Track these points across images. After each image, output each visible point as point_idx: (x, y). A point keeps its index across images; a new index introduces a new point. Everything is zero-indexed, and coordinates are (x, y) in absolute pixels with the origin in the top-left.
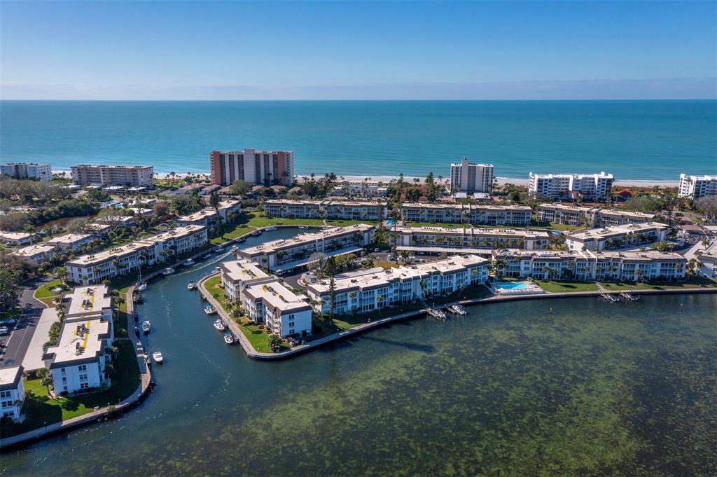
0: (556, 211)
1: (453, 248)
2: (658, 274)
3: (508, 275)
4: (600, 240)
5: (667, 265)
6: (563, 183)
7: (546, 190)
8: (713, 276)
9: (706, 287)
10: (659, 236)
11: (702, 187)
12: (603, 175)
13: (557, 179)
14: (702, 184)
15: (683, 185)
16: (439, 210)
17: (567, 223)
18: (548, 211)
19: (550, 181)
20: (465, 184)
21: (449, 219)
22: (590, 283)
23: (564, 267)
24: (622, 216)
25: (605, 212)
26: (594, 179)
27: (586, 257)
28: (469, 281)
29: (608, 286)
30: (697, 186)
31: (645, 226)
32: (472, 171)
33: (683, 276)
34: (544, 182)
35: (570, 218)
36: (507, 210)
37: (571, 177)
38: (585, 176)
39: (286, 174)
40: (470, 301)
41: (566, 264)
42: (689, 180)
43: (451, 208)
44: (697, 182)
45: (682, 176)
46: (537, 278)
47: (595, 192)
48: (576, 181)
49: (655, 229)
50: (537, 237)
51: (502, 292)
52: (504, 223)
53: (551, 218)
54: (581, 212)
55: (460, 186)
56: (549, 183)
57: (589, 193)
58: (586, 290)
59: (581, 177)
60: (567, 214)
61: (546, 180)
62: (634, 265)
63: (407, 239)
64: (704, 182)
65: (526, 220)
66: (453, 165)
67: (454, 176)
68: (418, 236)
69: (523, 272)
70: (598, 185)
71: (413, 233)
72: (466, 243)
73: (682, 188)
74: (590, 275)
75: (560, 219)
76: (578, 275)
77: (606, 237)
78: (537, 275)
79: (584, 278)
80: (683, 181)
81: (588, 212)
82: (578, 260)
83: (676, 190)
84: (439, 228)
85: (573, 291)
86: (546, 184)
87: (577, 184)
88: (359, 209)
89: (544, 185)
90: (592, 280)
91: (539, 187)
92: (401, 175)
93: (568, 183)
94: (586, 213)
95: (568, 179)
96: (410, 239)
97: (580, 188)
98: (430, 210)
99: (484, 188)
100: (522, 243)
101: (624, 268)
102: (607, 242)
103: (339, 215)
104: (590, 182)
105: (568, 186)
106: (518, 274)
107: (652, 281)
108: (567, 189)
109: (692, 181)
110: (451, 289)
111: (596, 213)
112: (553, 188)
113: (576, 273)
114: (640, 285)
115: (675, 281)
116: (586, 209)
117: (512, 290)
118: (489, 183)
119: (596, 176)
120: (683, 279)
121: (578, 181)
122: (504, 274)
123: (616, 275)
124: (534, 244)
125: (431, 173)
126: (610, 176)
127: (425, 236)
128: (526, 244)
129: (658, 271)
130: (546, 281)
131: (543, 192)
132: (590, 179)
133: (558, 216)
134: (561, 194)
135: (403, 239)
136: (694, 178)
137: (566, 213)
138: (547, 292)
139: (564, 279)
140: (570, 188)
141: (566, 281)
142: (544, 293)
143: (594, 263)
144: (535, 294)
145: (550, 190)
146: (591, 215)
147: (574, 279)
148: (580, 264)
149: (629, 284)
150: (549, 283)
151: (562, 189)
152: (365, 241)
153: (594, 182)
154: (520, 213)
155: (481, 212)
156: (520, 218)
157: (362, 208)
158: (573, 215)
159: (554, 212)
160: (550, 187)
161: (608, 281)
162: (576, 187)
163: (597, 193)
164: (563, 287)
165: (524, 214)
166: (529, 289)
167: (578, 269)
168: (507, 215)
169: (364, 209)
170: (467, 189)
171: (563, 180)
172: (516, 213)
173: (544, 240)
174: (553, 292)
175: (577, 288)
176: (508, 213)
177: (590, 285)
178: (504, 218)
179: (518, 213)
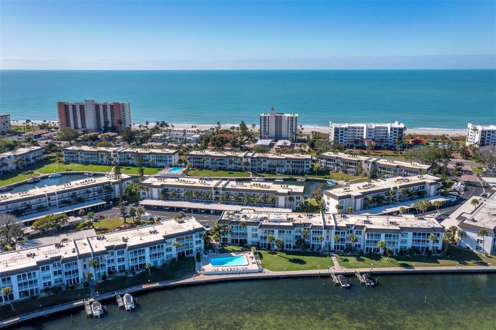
0: (336, 160)
1: (202, 202)
2: (409, 244)
3: (234, 242)
4: (356, 197)
5: (420, 234)
6: (359, 131)
7: (342, 138)
8: (477, 249)
9: (466, 264)
10: (428, 191)
11: (487, 136)
12: (396, 125)
13: (353, 127)
14: (487, 133)
15: (470, 134)
16: (221, 159)
17: (346, 172)
18: (329, 160)
19: (346, 129)
20: (272, 131)
21: (233, 166)
22: (325, 256)
23: (298, 234)
24: (398, 167)
25: (383, 162)
26: (387, 128)
27: (322, 225)
29: (346, 260)
30: (482, 135)
31: (414, 179)
32: (279, 120)
33: (440, 248)
34: (340, 131)
35: (348, 167)
36: (286, 159)
37: (365, 126)
38: (379, 125)
39: (120, 122)
40: (157, 284)
41: (299, 231)
42: (475, 130)
44: (483, 131)
45: (470, 125)
46: (262, 248)
47: (388, 140)
48: (369, 130)
49: (424, 183)
50: (290, 193)
51: (209, 270)
52: (283, 171)
53: (332, 166)
55: (268, 134)
56: (345, 132)
57: (382, 141)
58: (316, 268)
59: (374, 126)
60: (346, 163)
61: (342, 129)
62: (379, 235)
63: (155, 192)
64: (489, 131)
65: (305, 169)
66: (263, 115)
67: (263, 124)
68: (170, 188)
69: (250, 239)
70: (391, 133)
73: (469, 137)
74: (328, 245)
75: (340, 168)
76: (313, 245)
77: (365, 194)
78: (265, 244)
79: (320, 248)
80: (470, 131)
81: (366, 162)
82: (313, 227)
83: (464, 139)
85: (298, 269)
86: (343, 132)
88: (148, 156)
89: (340, 133)
90: (329, 251)
91: (335, 135)
92: (218, 123)
93: (363, 131)
94: (363, 163)
95: (362, 128)
96: (159, 192)
97: (373, 137)
99: (289, 137)
100: (273, 200)
101: (368, 238)
104: (384, 131)
105: (363, 134)
106: (246, 241)
107: (402, 255)
108: (362, 138)
109: (477, 130)
111: (373, 163)
112: (349, 136)
113: (312, 243)
114: (385, 259)
115: (430, 256)
116: (364, 158)
117: (220, 268)
118: (294, 131)
119: (389, 125)
120: (439, 252)
121: (371, 129)
122: (229, 241)
123: (360, 246)
124: (286, 200)
125: (243, 122)
126: (402, 126)
128: (278, 200)
129: (409, 242)
130: (274, 252)
131: (340, 139)
132: (384, 128)
133: (338, 165)
134: (356, 141)
135: (152, 192)
136: (480, 128)
137: (346, 162)
138: (265, 270)
139: (297, 250)
140: (365, 137)
141: (298, 251)
142: (261, 272)
143: (333, 230)
144: (248, 273)
145: (346, 138)
146: (368, 165)
147: (309, 250)
148: (316, 232)
149: (372, 259)
150: (275, 255)
151: (358, 137)
152: (115, 194)
153: (387, 131)
154: (299, 162)
155: (262, 160)
156: (299, 166)
157: (151, 156)
158: (351, 164)
159: (334, 160)
160: (346, 135)
161: (348, 254)
162: (370, 136)
163: (390, 141)
164: (290, 262)
165: (304, 162)
166: (243, 267)
167: (313, 238)
168: (287, 164)
169: (152, 157)
170: (274, 136)
171: (359, 128)
172: (295, 162)
173: (298, 196)
174: (272, 271)
175: (306, 264)
176: (288, 161)
177: (324, 259)
178: (284, 166)
179: (297, 162)
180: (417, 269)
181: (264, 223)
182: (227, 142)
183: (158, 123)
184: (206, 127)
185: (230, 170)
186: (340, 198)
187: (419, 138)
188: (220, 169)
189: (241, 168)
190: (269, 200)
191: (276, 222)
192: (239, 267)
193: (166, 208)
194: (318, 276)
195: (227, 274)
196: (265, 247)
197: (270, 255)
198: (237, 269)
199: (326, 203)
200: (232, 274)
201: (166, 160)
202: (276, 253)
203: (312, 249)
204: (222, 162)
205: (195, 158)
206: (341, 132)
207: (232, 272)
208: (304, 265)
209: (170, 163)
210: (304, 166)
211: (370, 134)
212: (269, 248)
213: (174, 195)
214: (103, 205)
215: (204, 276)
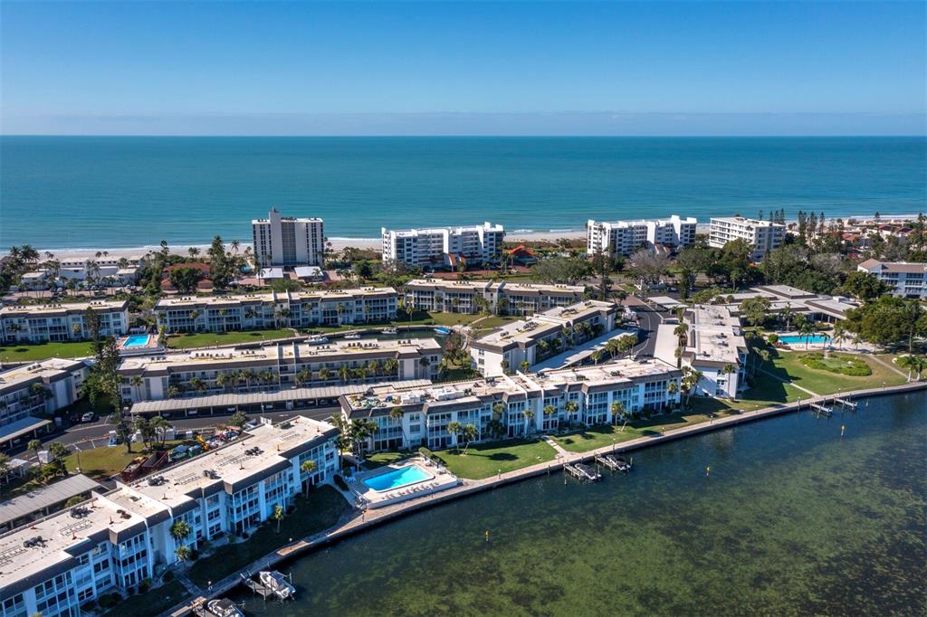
0: (436, 292)
1: (259, 391)
2: (641, 403)
3: (380, 447)
4: (528, 345)
5: (653, 384)
6: (434, 242)
7: (410, 255)
8: (717, 394)
9: (716, 416)
10: (604, 324)
11: (618, 238)
12: (487, 227)
13: (424, 236)
14: (618, 233)
15: (592, 236)
16: (229, 309)
17: (455, 310)
18: (423, 293)
19: (415, 240)
20: (278, 253)
21: (253, 321)
22: (536, 441)
23: (485, 414)
24: (540, 293)
25: (512, 287)
26: (477, 233)
27: (522, 391)
28: (297, 485)
29: (569, 442)
30: (612, 237)
31: (582, 309)
32: (289, 231)
33: (678, 401)
34: (406, 243)
35: (460, 302)
36: (355, 297)
37: (445, 233)
38: (464, 230)
40: (303, 544)
41: (488, 409)
42: (602, 229)
43: (254, 303)
44: (612, 231)
45: (591, 223)
46: (438, 446)
47: (480, 253)
48: (453, 239)
49: (598, 313)
50: (421, 352)
51: (375, 500)
52: (351, 320)
53: (428, 304)
54: (475, 290)
55: (271, 258)
56: (413, 244)
57: (472, 256)
58: (537, 461)
59: (459, 231)
60: (454, 295)
61: (409, 239)
62: (606, 395)
63: (157, 385)
64: (620, 230)
65: (389, 311)
66: (255, 222)
67: (259, 240)
68: (184, 374)
69: (408, 437)
70: (484, 242)
71: (170, 369)
72: (286, 378)
73: (592, 240)
74: (532, 424)
75: (443, 304)
76: (511, 428)
77: (536, 337)
78: (437, 440)
79: (522, 431)
80: (593, 231)
81: (487, 290)
82: (510, 398)
83: (582, 244)
84: (226, 352)
85: (512, 469)
86: (410, 244)
87: (455, 243)
88: (63, 319)
89: (406, 247)
90: (538, 433)
91: (398, 252)
92: (164, 243)
93: (442, 241)
94: (483, 292)
95: (440, 236)
96: (164, 384)
97: (460, 249)
98: (214, 310)
99: (311, 259)
100: (394, 368)
101: (590, 401)
102: (539, 348)
103: (19, 335)
104: (472, 239)
105: (442, 246)
106: (400, 442)
107: (638, 419)
108: (441, 252)
109: (604, 229)
110: (253, 520)
111: (500, 290)
112: (420, 250)
113: (509, 424)
114: (620, 430)
115: (670, 414)
116: (483, 285)
118: (319, 249)
119: (480, 230)
120: (678, 406)
121: (456, 237)
122: (372, 447)
123: (576, 416)
124: (416, 366)
125: (218, 238)
126: (499, 228)
127: (199, 372)
128: (402, 367)
129: (640, 398)
130: (455, 452)
131: (406, 258)
132: (472, 234)
133: (440, 300)
134: (433, 259)
135: (147, 385)
136: (607, 226)
137: (452, 293)
138: (465, 480)
139: (488, 440)
140: (446, 250)
141: (491, 442)
142: (460, 484)
143: (539, 399)
144: (442, 491)
145: (415, 255)
146: (492, 295)
147: (506, 437)
148: (515, 405)
149: (603, 433)
150: (461, 455)
151: (433, 252)
152: (56, 402)
153: (477, 238)
154: (378, 301)
155: (310, 304)
156: (378, 308)
157: (70, 317)
158: (464, 296)
159: (433, 293)
160: (415, 249)
161: (566, 432)
162: (454, 248)
163: (484, 255)
164: (492, 461)
165: (385, 300)
166: (430, 482)
167: (511, 416)
168: (355, 307)
169: (74, 319)
170: (282, 261)
171: (433, 237)
172: (370, 301)
173: (434, 355)
174: (476, 479)
175: (517, 458)
176: (357, 302)
177: (537, 446)
178: (351, 311)
179: (374, 301)
180: (668, 434)
181: (429, 403)
182: (202, 278)
184: (136, 253)
185: (250, 328)
186: (506, 349)
187: (522, 247)
188: (230, 328)
189: (273, 323)
190: (387, 370)
191: (448, 399)
192: (425, 484)
193: (191, 413)
194: (546, 473)
195: (411, 499)
196: (437, 444)
197: (452, 456)
198: (422, 487)
199: (477, 362)
200: (419, 497)
201: (108, 324)
202: (461, 452)
203: (511, 435)
204: (233, 316)
205: (174, 313)
206: (408, 245)
207: (417, 495)
208: (517, 461)
209: (118, 328)
210: (386, 308)
211: (455, 245)
212: (443, 447)
213: (200, 384)
214: (44, 428)
215: (373, 511)
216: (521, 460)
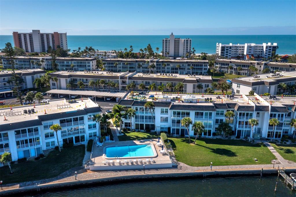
0: (230, 65)
4: (271, 84)
6: (240, 50)
7: (227, 55)
12: (269, 45)
13: (236, 47)
17: (239, 74)
18: (223, 64)
19: (230, 47)
20: (172, 52)
21: (141, 70)
22: (258, 145)
23: (219, 118)
26: (263, 47)
27: (253, 105)
29: (289, 151)
32: (177, 43)
34: (226, 49)
35: (241, 69)
37: (246, 45)
39: (59, 47)
40: (17, 187)
41: (222, 114)
47: (263, 56)
48: (249, 48)
50: (198, 81)
53: (225, 70)
54: (251, 63)
55: (169, 54)
56: (229, 50)
57: (259, 57)
59: (253, 45)
60: (239, 66)
61: (227, 47)
63: (63, 82)
65: (203, 71)
67: (165, 46)
68: (78, 79)
69: (158, 124)
70: (266, 51)
71: (70, 76)
74: (259, 131)
75: (233, 70)
76: (239, 132)
77: (278, 81)
78: (178, 130)
79: (249, 135)
82: (240, 108)
84: (101, 73)
85: (227, 164)
86: (228, 50)
87: (250, 50)
89: (226, 51)
90: (262, 139)
91: (222, 53)
93: (244, 50)
94: (256, 65)
95: (243, 47)
96: (67, 82)
97: (252, 53)
98: (124, 63)
100: (181, 87)
102: (280, 86)
104: (260, 49)
105: (243, 52)
106: (153, 126)
108: (243, 54)
111: (265, 64)
112: (233, 53)
113: (238, 129)
116: (257, 62)
118: (189, 51)
119: (264, 45)
121: (251, 47)
122: (133, 127)
125: (149, 45)
126: (275, 44)
130: (189, 141)
131: (225, 56)
132: (260, 47)
133: (232, 68)
134: (239, 57)
138: (182, 164)
139: (219, 137)
140: (245, 53)
141: (220, 139)
142: (175, 167)
143: (266, 113)
144: (157, 169)
145: (230, 54)
146: (260, 67)
147: (233, 138)
148: (244, 114)
150: (192, 144)
151: (239, 54)
153: (263, 49)
154: (198, 65)
155: (166, 64)
156: (198, 69)
158: (244, 66)
159: (228, 64)
160: (230, 52)
161: (288, 143)
162: (250, 52)
163: (265, 57)
164: (213, 154)
165: (202, 65)
166: (150, 159)
167: (240, 122)
168: (187, 67)
171: (240, 47)
172: (194, 65)
173: (207, 84)
174: (191, 166)
175: (235, 156)
176: (188, 65)
177: (258, 149)
178: (185, 69)
179: (196, 65)
183: (87, 48)
186: (254, 84)
190: (176, 88)
191: (191, 102)
192: (144, 161)
194: (259, 175)
195: (127, 170)
196: (178, 133)
197: (184, 143)
198: (141, 162)
199: (235, 92)
200: (134, 170)
201: (85, 66)
202: (192, 142)
203: (238, 137)
204: (132, 66)
205: (109, 63)
206: (227, 50)
207: (133, 167)
208: (235, 157)
210: (202, 69)
211: (250, 51)
212: (182, 136)
213: (81, 84)
214: (11, 93)
215: (92, 173)
216: (238, 158)
